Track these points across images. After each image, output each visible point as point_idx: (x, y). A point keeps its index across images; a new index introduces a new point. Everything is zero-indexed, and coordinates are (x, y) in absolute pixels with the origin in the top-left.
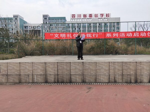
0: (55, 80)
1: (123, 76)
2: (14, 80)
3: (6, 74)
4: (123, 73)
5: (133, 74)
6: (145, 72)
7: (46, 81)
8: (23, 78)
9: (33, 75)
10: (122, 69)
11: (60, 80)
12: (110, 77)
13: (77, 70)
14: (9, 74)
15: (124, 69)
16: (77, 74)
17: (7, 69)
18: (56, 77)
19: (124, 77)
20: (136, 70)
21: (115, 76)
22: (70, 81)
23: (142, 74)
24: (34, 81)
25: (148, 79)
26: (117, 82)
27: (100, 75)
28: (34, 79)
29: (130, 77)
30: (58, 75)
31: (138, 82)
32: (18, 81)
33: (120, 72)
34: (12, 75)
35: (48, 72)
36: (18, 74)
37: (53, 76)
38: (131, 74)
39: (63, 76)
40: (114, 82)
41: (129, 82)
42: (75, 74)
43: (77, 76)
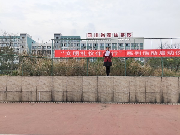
0: (63, 99)
1: (146, 94)
2: (13, 98)
3: (4, 90)
4: (145, 90)
5: (159, 91)
6: (173, 90)
7: (53, 99)
8: (25, 95)
9: (37, 91)
10: (144, 86)
11: (69, 99)
12: (131, 96)
13: (90, 87)
14: (9, 90)
15: (147, 86)
16: (91, 91)
17: (6, 85)
18: (65, 94)
19: (147, 96)
20: (162, 87)
21: (137, 95)
22: (82, 100)
23: (170, 92)
24: (38, 100)
25: (177, 99)
26: (139, 101)
27: (118, 92)
28: (38, 97)
29: (154, 95)
30: (67, 92)
31: (165, 101)
32: (18, 100)
33: (142, 90)
34: (11, 91)
35: (55, 89)
36: (19, 90)
37: (61, 94)
38: (156, 92)
39: (74, 94)
40: (135, 101)
41: (154, 101)
42: (87, 91)
43: (91, 94)
